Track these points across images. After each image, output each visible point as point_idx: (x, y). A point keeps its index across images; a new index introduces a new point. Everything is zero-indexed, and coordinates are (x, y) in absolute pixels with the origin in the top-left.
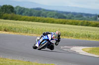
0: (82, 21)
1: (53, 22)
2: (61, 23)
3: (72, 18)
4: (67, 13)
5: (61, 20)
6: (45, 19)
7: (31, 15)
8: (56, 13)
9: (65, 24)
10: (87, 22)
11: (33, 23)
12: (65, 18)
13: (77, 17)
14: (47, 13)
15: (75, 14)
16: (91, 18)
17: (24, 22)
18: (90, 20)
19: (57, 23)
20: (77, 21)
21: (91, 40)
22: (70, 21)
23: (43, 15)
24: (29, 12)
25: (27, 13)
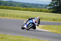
0: (37, 9)
1: (20, 10)
2: (25, 10)
3: (31, 7)
4: (28, 4)
5: (25, 8)
6: (15, 7)
7: (6, 5)
8: (21, 4)
9: (27, 11)
10: (41, 10)
11: (8, 10)
12: (27, 7)
13: (34, 6)
14: (16, 4)
15: (33, 4)
16: (43, 7)
17: (2, 10)
18: (42, 8)
19: (22, 10)
20: (34, 9)
21: (43, 21)
22: (30, 9)
23: (13, 6)
24: (5, 4)
25: (4, 4)
